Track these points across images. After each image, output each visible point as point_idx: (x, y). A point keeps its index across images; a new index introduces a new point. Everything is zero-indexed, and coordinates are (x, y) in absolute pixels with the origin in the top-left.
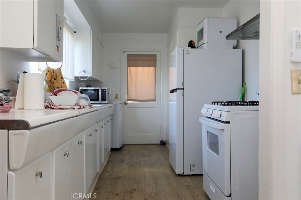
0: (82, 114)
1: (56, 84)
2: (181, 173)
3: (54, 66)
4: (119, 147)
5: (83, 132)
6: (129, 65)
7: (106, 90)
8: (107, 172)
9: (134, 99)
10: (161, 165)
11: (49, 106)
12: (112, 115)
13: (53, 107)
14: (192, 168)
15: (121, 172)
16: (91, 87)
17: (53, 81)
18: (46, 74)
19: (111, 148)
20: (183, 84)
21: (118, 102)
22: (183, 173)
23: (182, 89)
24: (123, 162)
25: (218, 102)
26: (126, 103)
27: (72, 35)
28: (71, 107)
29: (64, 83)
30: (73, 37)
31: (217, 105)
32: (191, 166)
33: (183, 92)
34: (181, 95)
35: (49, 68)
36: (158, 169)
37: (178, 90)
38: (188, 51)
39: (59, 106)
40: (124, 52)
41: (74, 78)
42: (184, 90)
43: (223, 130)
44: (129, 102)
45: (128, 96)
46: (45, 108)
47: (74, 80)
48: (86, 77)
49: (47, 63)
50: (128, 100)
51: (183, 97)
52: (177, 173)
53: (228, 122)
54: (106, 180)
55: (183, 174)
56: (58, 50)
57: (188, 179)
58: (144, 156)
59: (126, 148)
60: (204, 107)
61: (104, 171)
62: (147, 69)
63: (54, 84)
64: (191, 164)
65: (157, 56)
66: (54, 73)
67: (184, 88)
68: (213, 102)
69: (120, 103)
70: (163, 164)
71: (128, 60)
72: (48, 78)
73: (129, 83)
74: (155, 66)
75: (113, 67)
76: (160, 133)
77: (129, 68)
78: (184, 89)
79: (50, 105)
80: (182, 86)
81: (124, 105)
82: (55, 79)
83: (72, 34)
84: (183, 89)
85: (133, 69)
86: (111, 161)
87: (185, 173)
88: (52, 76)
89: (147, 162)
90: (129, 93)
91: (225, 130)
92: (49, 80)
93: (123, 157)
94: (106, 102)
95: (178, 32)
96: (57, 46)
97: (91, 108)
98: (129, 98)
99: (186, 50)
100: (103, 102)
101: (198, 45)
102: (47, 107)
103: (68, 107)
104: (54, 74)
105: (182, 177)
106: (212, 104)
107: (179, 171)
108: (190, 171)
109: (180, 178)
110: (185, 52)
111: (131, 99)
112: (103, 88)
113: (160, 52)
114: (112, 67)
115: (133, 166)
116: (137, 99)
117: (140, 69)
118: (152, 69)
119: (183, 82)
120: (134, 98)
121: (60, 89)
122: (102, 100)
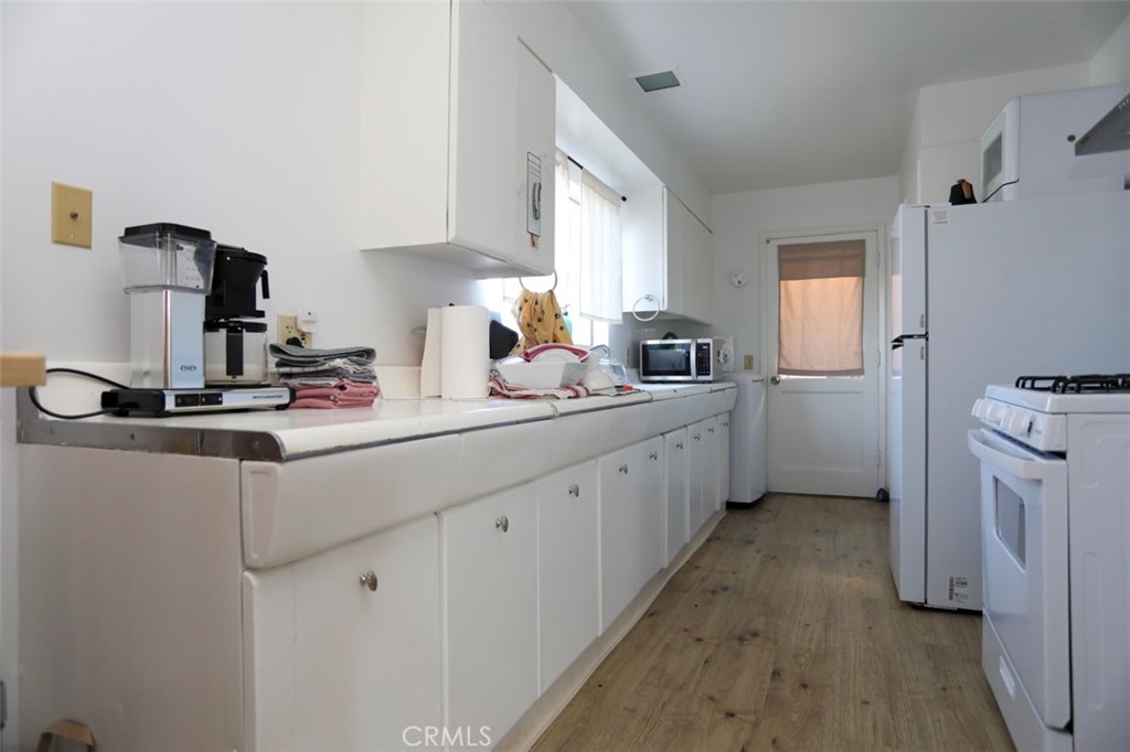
0: (562, 415)
1: (542, 334)
2: (918, 598)
3: (538, 285)
4: (749, 500)
5: (593, 461)
6: (783, 276)
7: (708, 345)
8: (698, 567)
9: (799, 368)
10: (860, 566)
11: (498, 389)
12: (731, 413)
13: (506, 392)
14: (956, 590)
15: (734, 573)
16: (675, 337)
17: (535, 324)
18: (521, 309)
19: (725, 499)
20: (926, 321)
21: (748, 378)
22: (923, 601)
23: (920, 336)
24: (751, 542)
25: (1034, 379)
26: (775, 381)
27: (614, 207)
28: (549, 392)
29: (561, 328)
30: (618, 212)
31: (1033, 388)
32: (952, 580)
33: (924, 345)
34: (919, 356)
35: (526, 291)
36: (849, 576)
37: (905, 340)
38: (941, 218)
39: (521, 389)
40: (768, 242)
41: (620, 317)
42: (927, 339)
43: (1039, 482)
44: (783, 377)
45: (782, 361)
46: (491, 394)
47: (621, 323)
48: (653, 313)
49: (523, 279)
50: (781, 371)
51: (924, 361)
52: (904, 597)
53: (1062, 455)
54: (685, 592)
55: (926, 603)
56: (533, 244)
57: (940, 622)
58: (817, 531)
59: (772, 504)
60: (987, 395)
61: (691, 565)
62: (834, 283)
63: (536, 334)
64: (955, 576)
65: (867, 244)
66: (536, 303)
67: (927, 333)
68: (1021, 378)
69: (754, 381)
70: (869, 562)
71: (781, 262)
72: (524, 318)
73: (784, 325)
74: (861, 273)
75: (739, 282)
76: (879, 466)
77: (782, 282)
78: (930, 336)
79: (502, 388)
80: (922, 326)
81: (771, 386)
82: (540, 320)
83: (613, 203)
84: (926, 336)
85: (794, 286)
86: (718, 538)
87: (932, 603)
88: (533, 312)
89: (818, 550)
90: (784, 352)
91: (1044, 481)
92: (526, 322)
93: (756, 529)
94: (710, 378)
95: (919, 162)
96: (532, 234)
97: (619, 395)
98: (784, 366)
99: (936, 214)
100: (701, 378)
101: (986, 192)
102: (493, 393)
103: (541, 393)
104: (538, 307)
105: (919, 614)
106: (1017, 385)
107: (910, 591)
108: (951, 598)
109: (914, 616)
110: (932, 219)
111: (789, 368)
112: (700, 341)
113: (877, 231)
114: (737, 283)
115: (774, 558)
116: (807, 368)
117: (816, 283)
118: (850, 283)
119: (924, 313)
120: (797, 366)
121: (551, 344)
122: (699, 373)
